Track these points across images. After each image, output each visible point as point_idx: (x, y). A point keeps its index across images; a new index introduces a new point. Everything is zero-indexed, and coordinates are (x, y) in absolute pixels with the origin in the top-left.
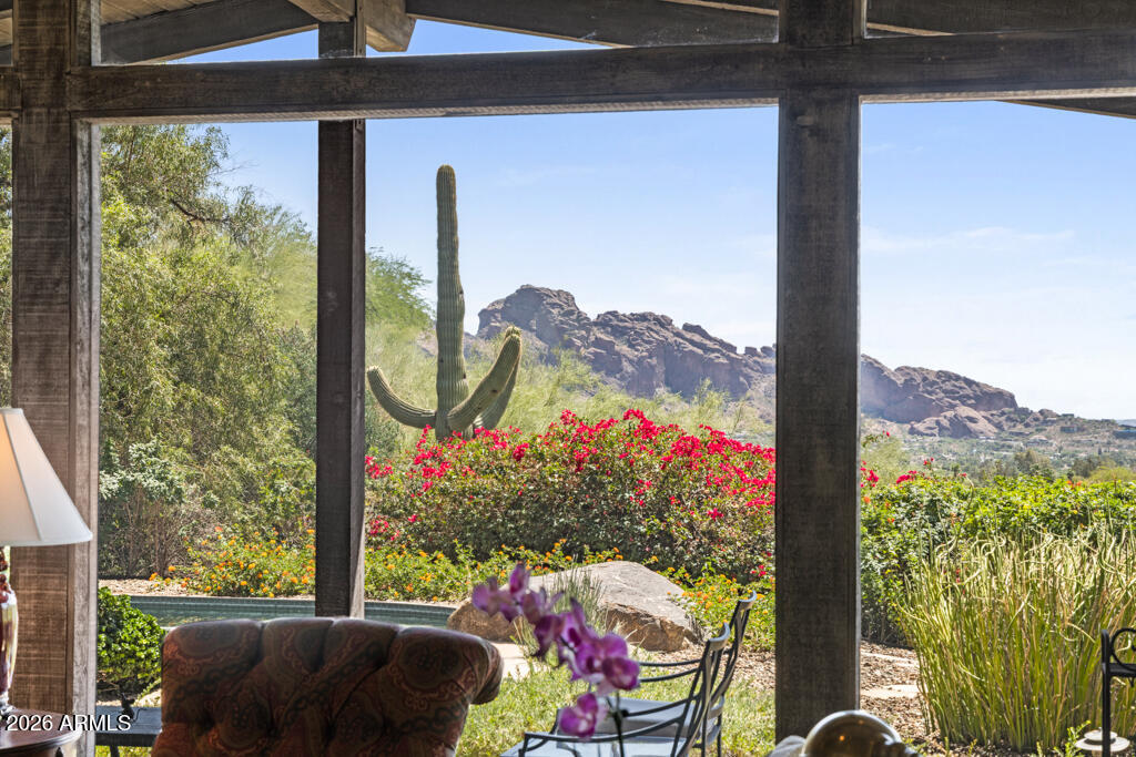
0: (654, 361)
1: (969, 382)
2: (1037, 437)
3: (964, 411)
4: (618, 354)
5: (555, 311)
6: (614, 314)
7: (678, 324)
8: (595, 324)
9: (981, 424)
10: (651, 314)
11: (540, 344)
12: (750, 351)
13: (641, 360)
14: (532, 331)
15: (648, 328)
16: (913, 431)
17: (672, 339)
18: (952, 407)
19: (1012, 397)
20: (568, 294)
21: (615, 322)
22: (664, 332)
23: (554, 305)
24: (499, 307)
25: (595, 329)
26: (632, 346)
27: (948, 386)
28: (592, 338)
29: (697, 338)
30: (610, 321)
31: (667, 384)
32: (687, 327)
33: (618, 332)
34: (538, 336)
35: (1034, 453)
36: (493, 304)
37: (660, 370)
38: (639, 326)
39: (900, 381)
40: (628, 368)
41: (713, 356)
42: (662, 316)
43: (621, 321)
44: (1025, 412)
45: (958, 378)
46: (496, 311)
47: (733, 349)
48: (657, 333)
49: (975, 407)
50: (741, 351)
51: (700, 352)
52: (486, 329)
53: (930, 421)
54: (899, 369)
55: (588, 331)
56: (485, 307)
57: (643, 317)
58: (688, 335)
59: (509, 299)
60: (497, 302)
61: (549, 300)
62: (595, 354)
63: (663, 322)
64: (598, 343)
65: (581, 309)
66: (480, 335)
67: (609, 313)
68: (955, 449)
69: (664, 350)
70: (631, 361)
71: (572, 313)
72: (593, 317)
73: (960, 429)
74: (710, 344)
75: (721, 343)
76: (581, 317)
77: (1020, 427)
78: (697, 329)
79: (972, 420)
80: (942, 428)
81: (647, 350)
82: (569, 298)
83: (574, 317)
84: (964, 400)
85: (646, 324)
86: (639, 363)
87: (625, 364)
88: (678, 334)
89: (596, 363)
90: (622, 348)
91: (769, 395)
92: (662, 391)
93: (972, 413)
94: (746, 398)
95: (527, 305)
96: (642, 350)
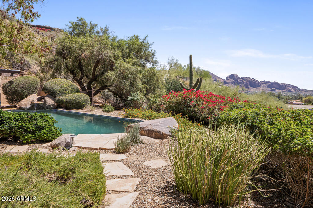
0: (248, 83)
1: (291, 85)
2: (301, 92)
3: (290, 89)
5: (236, 77)
6: (243, 77)
7: (251, 78)
9: (293, 90)
11: (234, 81)
12: (261, 81)
13: (246, 82)
14: (233, 79)
16: (283, 91)
18: (289, 88)
19: (297, 87)
24: (229, 76)
27: (288, 86)
29: (254, 80)
30: (243, 78)
31: (250, 85)
32: (252, 79)
35: (300, 94)
37: (249, 84)
38: (246, 78)
39: (281, 85)
44: (299, 89)
45: (289, 85)
47: (258, 81)
49: (292, 88)
50: (259, 81)
53: (285, 90)
54: (281, 84)
57: (247, 77)
63: (249, 78)
64: (241, 80)
66: (226, 80)
68: (289, 94)
69: (249, 81)
72: (240, 78)
73: (290, 91)
74: (255, 81)
75: (257, 80)
76: (239, 78)
77: (298, 91)
78: (254, 79)
79: (292, 90)
80: (287, 91)
82: (237, 75)
84: (290, 87)
86: (246, 83)
87: (244, 83)
89: (241, 83)
90: (244, 81)
91: (263, 87)
92: (249, 86)
93: (292, 89)
94: (260, 87)
95: (232, 76)
96: (247, 81)
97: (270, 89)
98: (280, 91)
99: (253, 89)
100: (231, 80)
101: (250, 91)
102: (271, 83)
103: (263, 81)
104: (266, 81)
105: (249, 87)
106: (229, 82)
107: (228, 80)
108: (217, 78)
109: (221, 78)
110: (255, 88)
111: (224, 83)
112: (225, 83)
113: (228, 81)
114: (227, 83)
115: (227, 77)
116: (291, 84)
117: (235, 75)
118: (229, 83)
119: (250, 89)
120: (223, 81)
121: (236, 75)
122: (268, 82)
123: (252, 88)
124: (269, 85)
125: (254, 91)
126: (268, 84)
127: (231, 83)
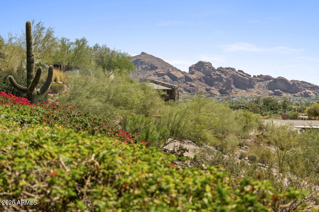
0: (231, 79)
1: (309, 84)
3: (307, 91)
4: (222, 77)
5: (207, 67)
6: (221, 68)
7: (237, 70)
8: (217, 70)
9: (312, 94)
10: (230, 68)
11: (203, 75)
12: (254, 76)
14: (201, 72)
15: (230, 71)
16: (294, 96)
17: (235, 74)
18: (305, 90)
20: (210, 63)
21: (221, 70)
22: (233, 72)
23: (207, 66)
24: (194, 66)
25: (217, 71)
26: (225, 75)
27: (304, 85)
28: (216, 74)
29: (241, 73)
30: (220, 69)
31: (234, 84)
32: (239, 71)
33: (222, 72)
34: (203, 73)
36: (192, 66)
37: (232, 81)
38: (228, 71)
39: (291, 83)
40: (225, 81)
41: (245, 78)
42: (233, 68)
43: (223, 69)
45: (306, 83)
46: (193, 67)
47: (250, 76)
48: (231, 72)
50: (252, 76)
51: (242, 77)
52: (190, 72)
53: (299, 93)
54: (291, 81)
55: (215, 72)
56: (190, 66)
57: (228, 68)
58: (239, 73)
59: (196, 64)
60: (193, 65)
61: (206, 65)
62: (217, 77)
63: (233, 70)
64: (217, 75)
65: (213, 67)
66: (189, 73)
67: (220, 67)
68: (305, 100)
69: (233, 76)
70: (225, 79)
71: (211, 67)
72: (216, 68)
73: (306, 95)
74: (244, 75)
75: (247, 74)
76: (213, 69)
78: (241, 71)
79: (309, 93)
80: (302, 95)
81: (229, 76)
82: (210, 64)
83: (212, 68)
84: (307, 88)
85: (229, 70)
86: (227, 79)
87: (224, 80)
88: (237, 72)
89: (217, 79)
90: (223, 76)
91: (259, 87)
92: (233, 86)
93: (309, 91)
94: (253, 88)
95: (200, 66)
96: (228, 76)
97: (271, 92)
98: (290, 95)
99: (241, 91)
100: (198, 74)
101: (234, 95)
102: (273, 79)
103: (258, 76)
104: (264, 75)
105: (232, 88)
106: (195, 77)
107: (192, 73)
108: (171, 70)
109: (179, 70)
110: (244, 91)
111: (184, 80)
112: (187, 79)
113: (192, 77)
114: (191, 80)
115: (190, 68)
116: (309, 82)
118: (194, 79)
119: (234, 92)
120: (182, 75)
122: (268, 78)
123: (239, 90)
124: (270, 83)
125: (241, 96)
126: (268, 81)
127: (199, 80)
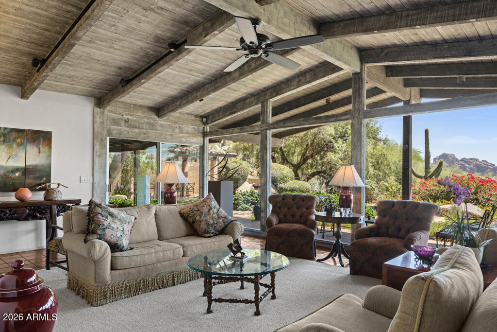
0: (474, 168)
5: (451, 158)
7: (480, 160)
10: (474, 158)
11: (447, 163)
13: (471, 168)
14: (445, 162)
15: (473, 161)
17: (479, 163)
21: (465, 160)
22: (477, 162)
24: (438, 157)
25: (460, 161)
26: (469, 165)
29: (485, 163)
30: (463, 160)
32: (483, 161)
33: (466, 162)
37: (476, 169)
38: (471, 161)
41: (489, 166)
43: (467, 160)
47: (495, 165)
48: (475, 162)
51: (486, 166)
55: (458, 162)
56: (434, 158)
57: (472, 159)
59: (440, 156)
62: (460, 167)
63: (477, 160)
64: (461, 164)
65: (457, 158)
66: (434, 162)
67: (463, 158)
69: (477, 166)
70: (469, 168)
71: (454, 158)
72: (459, 159)
74: (488, 164)
75: (491, 164)
76: (457, 160)
78: (485, 161)
82: (454, 155)
87: (467, 168)
88: (480, 162)
90: (466, 165)
96: (472, 166)
117: (449, 155)
121: (452, 154)
